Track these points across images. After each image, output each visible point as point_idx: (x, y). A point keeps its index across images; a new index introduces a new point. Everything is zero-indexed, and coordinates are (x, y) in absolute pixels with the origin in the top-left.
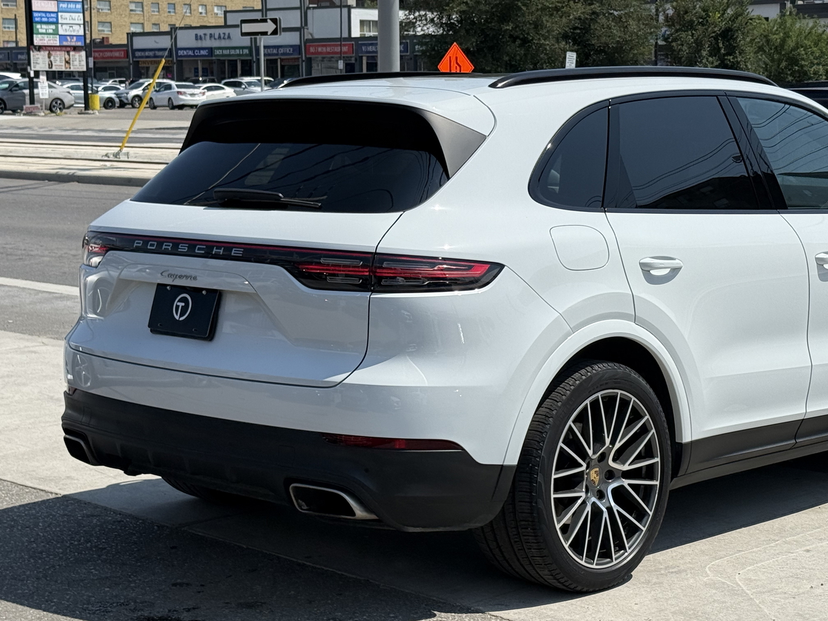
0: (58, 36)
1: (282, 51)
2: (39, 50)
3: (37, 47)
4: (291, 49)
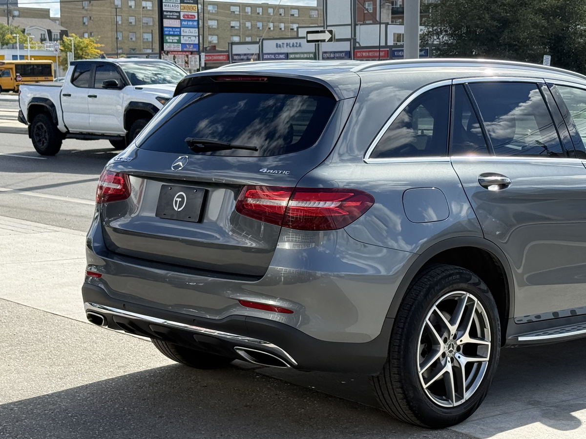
0: (180, 44)
1: (337, 55)
2: (167, 54)
3: (166, 52)
4: (344, 54)
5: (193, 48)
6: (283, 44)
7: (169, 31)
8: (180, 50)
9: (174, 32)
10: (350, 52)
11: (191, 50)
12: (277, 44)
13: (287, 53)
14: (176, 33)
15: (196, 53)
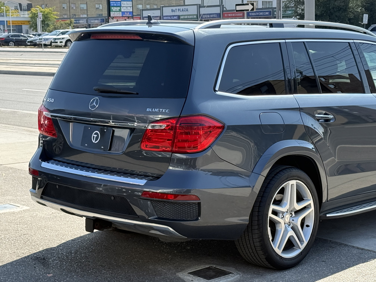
0: (121, 12)
1: (212, 16)
2: (113, 19)
3: (112, 18)
4: (216, 15)
5: (129, 14)
6: (176, 9)
7: (114, 4)
8: (121, 16)
9: (117, 4)
10: (220, 14)
11: (128, 16)
12: (172, 10)
13: (179, 16)
14: (118, 5)
15: (131, 18)
